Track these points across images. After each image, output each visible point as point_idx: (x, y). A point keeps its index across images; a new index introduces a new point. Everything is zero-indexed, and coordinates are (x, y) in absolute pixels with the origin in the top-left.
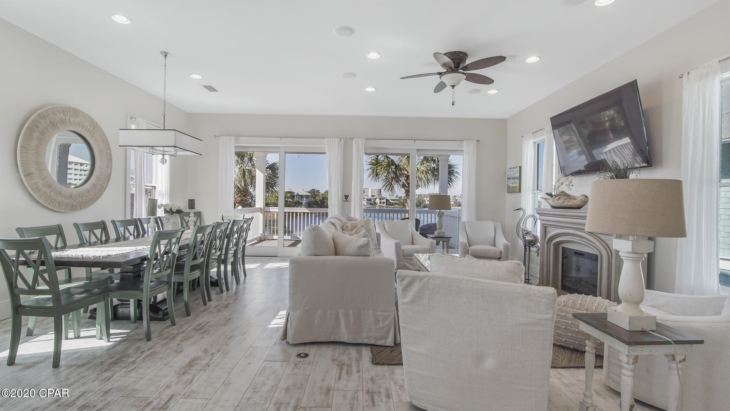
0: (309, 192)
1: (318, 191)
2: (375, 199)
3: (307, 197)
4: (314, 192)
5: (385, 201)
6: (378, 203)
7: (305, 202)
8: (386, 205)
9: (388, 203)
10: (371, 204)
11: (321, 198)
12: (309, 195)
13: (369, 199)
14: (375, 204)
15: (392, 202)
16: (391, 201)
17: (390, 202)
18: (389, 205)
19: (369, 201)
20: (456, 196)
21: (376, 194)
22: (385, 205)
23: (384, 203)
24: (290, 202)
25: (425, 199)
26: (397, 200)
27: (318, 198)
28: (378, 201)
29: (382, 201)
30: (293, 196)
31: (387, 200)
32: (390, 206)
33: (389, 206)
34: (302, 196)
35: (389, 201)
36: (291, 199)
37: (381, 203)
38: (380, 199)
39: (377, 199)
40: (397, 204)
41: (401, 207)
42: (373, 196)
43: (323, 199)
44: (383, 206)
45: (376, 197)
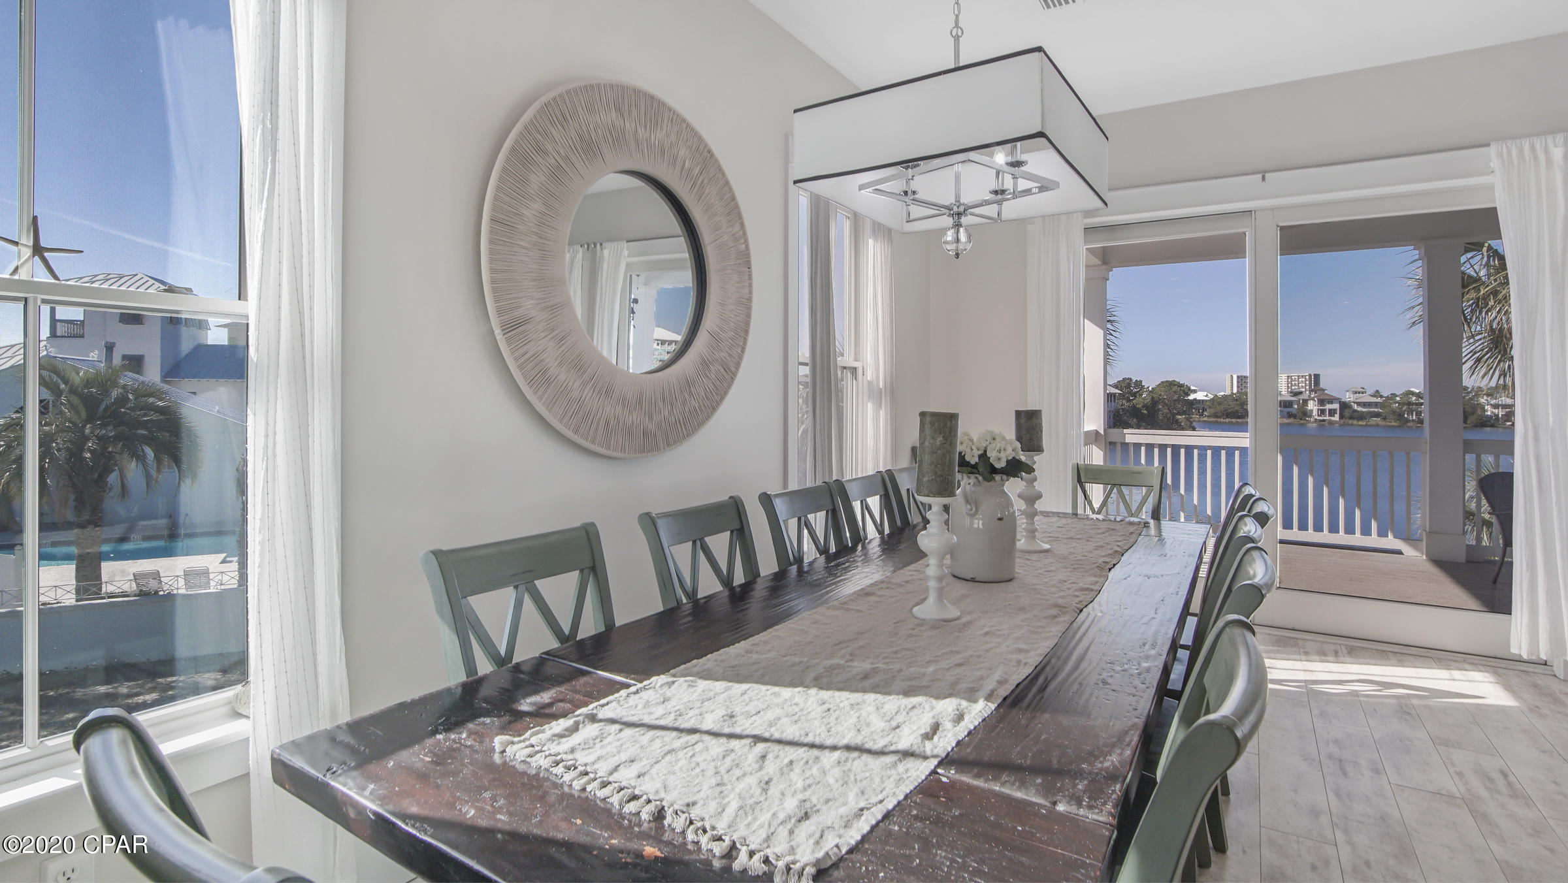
0: (1117, 387)
1: (1139, 384)
2: (1305, 402)
3: (1111, 397)
4: (1129, 385)
5: (1336, 406)
6: (1315, 413)
8: (1341, 417)
9: (1347, 413)
10: (1290, 415)
11: (1149, 400)
12: (1115, 394)
13: (1285, 402)
14: (1306, 414)
15: (1360, 409)
16: (1355, 407)
17: (1355, 411)
18: (1351, 418)
19: (1285, 407)
21: (1303, 386)
22: (1336, 418)
23: (1332, 412)
25: (1483, 400)
26: (1376, 405)
27: (1138, 402)
28: (1312, 406)
29: (1328, 407)
31: (1344, 406)
32: (1355, 422)
33: (1350, 422)
35: (1350, 407)
37: (1322, 412)
38: (1322, 402)
39: (1311, 403)
40: (1377, 415)
41: (1394, 424)
42: (1297, 394)
43: (1154, 402)
44: (1331, 423)
45: (1305, 396)
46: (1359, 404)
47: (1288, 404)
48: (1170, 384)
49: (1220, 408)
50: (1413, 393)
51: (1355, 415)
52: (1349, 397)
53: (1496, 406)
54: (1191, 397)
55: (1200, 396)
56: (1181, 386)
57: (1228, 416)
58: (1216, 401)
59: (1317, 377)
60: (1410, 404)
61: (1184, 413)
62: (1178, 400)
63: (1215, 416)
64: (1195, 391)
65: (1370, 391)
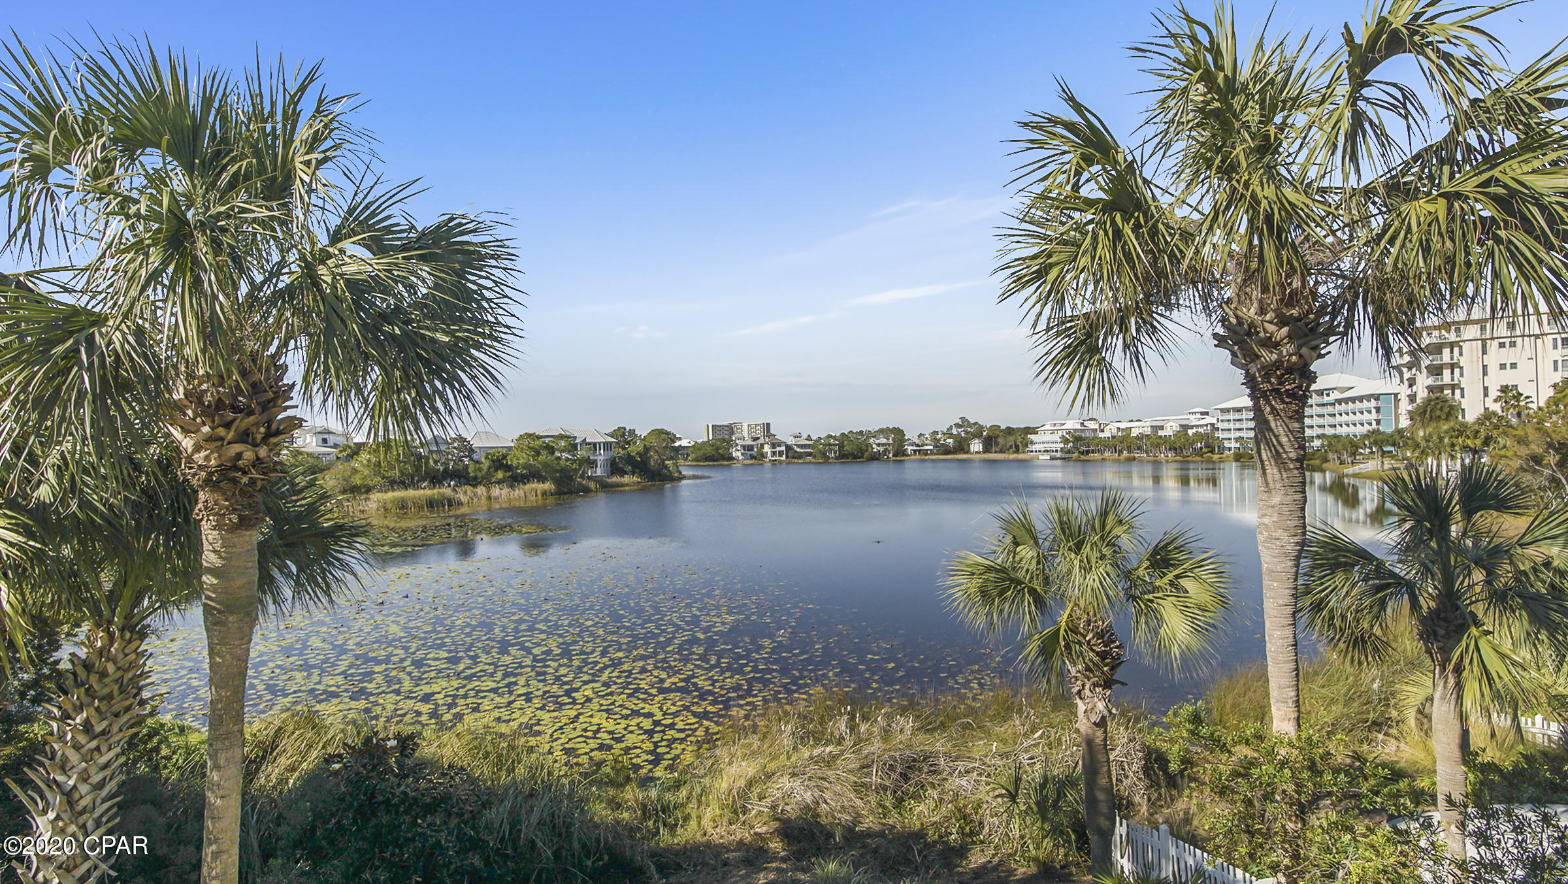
0: (611, 435)
1: (632, 432)
2: (762, 445)
3: (608, 446)
4: (624, 433)
5: (783, 448)
6: (769, 455)
7: (602, 458)
8: (787, 457)
9: (790, 453)
10: (752, 457)
11: (641, 448)
12: (611, 443)
13: (748, 446)
14: (763, 456)
15: (799, 450)
16: (796, 448)
17: (796, 451)
18: (793, 458)
19: (748, 450)
20: (937, 433)
21: (759, 433)
22: (784, 458)
23: (781, 454)
24: (567, 459)
25: (871, 440)
26: (808, 446)
27: (633, 450)
28: (767, 449)
29: (778, 449)
30: (575, 447)
31: (789, 448)
32: (796, 460)
34: (595, 444)
35: (793, 448)
36: (569, 452)
37: (774, 453)
38: (774, 446)
39: (766, 446)
41: (821, 461)
42: (756, 439)
43: (647, 449)
44: (780, 462)
45: (761, 441)
46: (798, 446)
47: (750, 448)
48: (661, 432)
49: (700, 453)
50: (830, 436)
51: (796, 454)
52: (790, 441)
53: (878, 445)
54: (677, 444)
55: (684, 443)
56: (668, 433)
57: (707, 459)
58: (697, 447)
59: (768, 425)
60: (830, 445)
61: (671, 458)
62: (667, 447)
63: (696, 460)
64: (680, 439)
65: (805, 436)
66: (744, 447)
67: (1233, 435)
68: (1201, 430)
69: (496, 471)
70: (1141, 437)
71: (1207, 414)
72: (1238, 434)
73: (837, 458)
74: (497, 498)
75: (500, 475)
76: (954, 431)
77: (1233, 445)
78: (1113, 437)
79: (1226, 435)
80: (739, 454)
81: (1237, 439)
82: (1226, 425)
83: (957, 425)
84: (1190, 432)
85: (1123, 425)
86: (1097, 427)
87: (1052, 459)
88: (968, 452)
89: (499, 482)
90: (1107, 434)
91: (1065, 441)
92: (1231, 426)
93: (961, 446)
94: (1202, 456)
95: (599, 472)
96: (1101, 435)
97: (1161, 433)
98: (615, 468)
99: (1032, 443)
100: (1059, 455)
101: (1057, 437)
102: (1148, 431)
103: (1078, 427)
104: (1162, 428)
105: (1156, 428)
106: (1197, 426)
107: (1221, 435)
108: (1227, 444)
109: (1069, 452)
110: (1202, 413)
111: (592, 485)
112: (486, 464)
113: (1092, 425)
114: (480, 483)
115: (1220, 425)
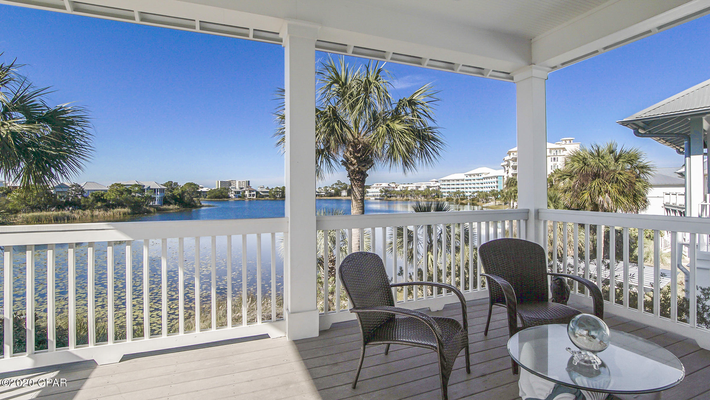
0: (164, 185)
1: (176, 184)
2: (244, 191)
3: (162, 190)
4: (171, 185)
5: (255, 193)
6: (248, 196)
7: (159, 196)
8: (256, 197)
9: (258, 195)
10: (239, 197)
11: (180, 191)
12: (164, 189)
13: (238, 191)
14: (245, 196)
15: (262, 194)
16: (261, 193)
17: (261, 194)
18: (260, 197)
19: (238, 193)
20: (327, 187)
21: (244, 186)
22: (255, 197)
23: (253, 195)
24: (139, 197)
26: (267, 192)
27: (176, 192)
28: (247, 193)
29: (252, 193)
30: (143, 191)
31: (257, 193)
32: (261, 199)
33: (259, 198)
34: (155, 189)
35: (259, 193)
36: (140, 193)
37: (250, 195)
38: (250, 191)
39: (246, 192)
40: (268, 196)
41: (273, 199)
42: (241, 188)
43: (183, 192)
44: (253, 199)
45: (244, 189)
46: (262, 192)
47: (239, 192)
48: (191, 184)
49: (213, 195)
50: (278, 188)
51: (261, 196)
52: (259, 190)
54: (199, 190)
55: (204, 189)
56: (195, 185)
57: (216, 197)
58: (211, 192)
59: (249, 182)
60: (277, 192)
61: (197, 197)
62: (194, 192)
63: (211, 198)
64: (202, 188)
65: (266, 187)
66: (235, 192)
67: (447, 190)
68: (434, 188)
69: (97, 202)
70: (412, 191)
71: (438, 182)
72: (448, 190)
73: (280, 198)
74: (96, 216)
75: (99, 204)
76: (335, 186)
77: (446, 194)
78: (401, 191)
79: (444, 191)
80: (233, 195)
81: (448, 192)
82: (444, 187)
83: (336, 184)
84: (431, 189)
85: (405, 186)
86: (395, 186)
87: (376, 199)
88: (340, 196)
89: (99, 208)
90: (398, 189)
91: (382, 192)
92: (446, 187)
93: (338, 193)
94: (434, 199)
95: (156, 204)
96: (396, 189)
97: (419, 189)
98: (165, 201)
99: (368, 192)
100: (378, 198)
101: (378, 190)
102: (415, 188)
103: (387, 186)
104: (420, 187)
105: (417, 187)
106: (433, 187)
107: (442, 190)
108: (444, 194)
109: (383, 196)
110: (436, 181)
111: (152, 210)
112: (91, 199)
113: (393, 185)
114: (87, 208)
115: (442, 187)
